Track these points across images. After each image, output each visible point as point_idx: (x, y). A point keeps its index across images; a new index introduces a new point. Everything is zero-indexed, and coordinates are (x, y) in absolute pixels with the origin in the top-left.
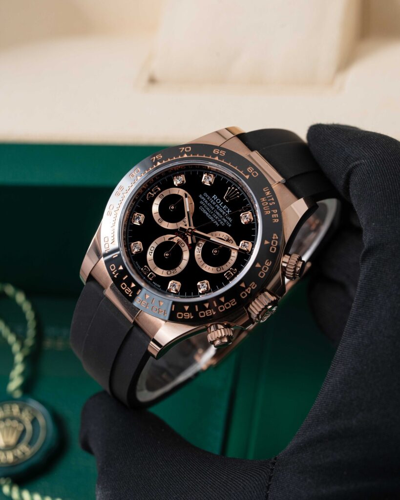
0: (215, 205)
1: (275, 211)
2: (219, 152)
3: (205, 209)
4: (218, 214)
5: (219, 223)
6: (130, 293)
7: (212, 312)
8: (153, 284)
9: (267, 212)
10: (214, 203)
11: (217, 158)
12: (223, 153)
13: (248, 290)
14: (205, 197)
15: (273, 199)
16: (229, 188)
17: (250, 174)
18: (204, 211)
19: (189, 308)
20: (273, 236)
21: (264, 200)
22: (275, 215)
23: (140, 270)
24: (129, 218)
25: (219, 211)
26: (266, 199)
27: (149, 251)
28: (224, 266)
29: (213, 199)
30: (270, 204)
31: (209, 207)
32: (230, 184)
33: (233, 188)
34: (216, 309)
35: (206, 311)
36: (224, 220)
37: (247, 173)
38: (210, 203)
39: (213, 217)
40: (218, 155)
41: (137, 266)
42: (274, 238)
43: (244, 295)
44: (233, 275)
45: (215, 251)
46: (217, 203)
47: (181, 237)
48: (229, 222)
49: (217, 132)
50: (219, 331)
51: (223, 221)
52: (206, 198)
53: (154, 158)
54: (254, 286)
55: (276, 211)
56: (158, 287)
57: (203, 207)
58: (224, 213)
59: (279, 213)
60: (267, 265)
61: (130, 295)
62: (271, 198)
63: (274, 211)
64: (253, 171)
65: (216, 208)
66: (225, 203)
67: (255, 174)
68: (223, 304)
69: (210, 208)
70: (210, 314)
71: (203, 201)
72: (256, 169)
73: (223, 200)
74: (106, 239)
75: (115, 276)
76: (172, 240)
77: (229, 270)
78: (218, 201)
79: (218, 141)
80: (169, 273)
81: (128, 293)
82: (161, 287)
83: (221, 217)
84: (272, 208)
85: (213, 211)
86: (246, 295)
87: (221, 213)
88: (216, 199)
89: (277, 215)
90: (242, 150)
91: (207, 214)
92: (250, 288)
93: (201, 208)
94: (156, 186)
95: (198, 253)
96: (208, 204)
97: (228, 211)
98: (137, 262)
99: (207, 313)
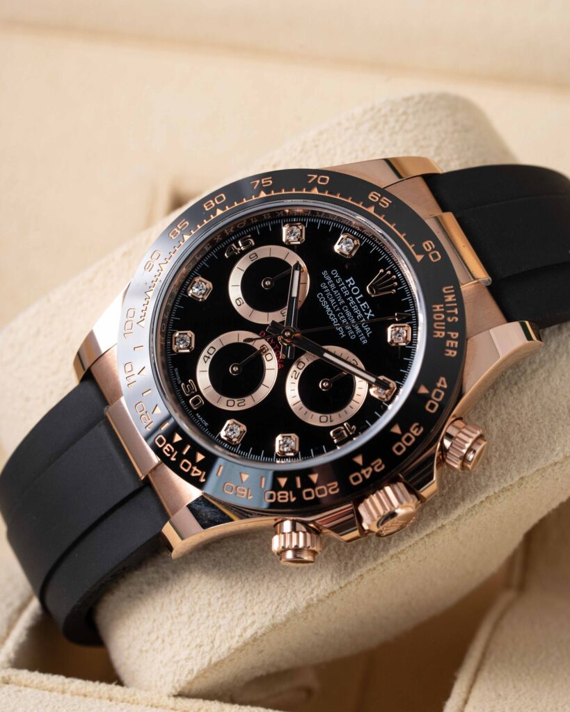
0: (348, 296)
1: (455, 335)
2: (380, 198)
3: (327, 300)
4: (349, 314)
5: (346, 332)
6: (149, 424)
7: (289, 497)
8: (197, 418)
9: (439, 333)
10: (346, 293)
11: (371, 210)
12: (386, 203)
13: (367, 473)
14: (332, 277)
15: (456, 311)
16: (382, 271)
17: (426, 254)
18: (325, 304)
19: (248, 478)
20: (438, 381)
21: (438, 310)
22: (452, 342)
23: (179, 386)
24: (184, 282)
25: (351, 310)
26: (445, 307)
27: (205, 353)
28: (335, 416)
29: (347, 284)
30: (449, 320)
31: (335, 297)
32: (384, 264)
33: (389, 272)
34: (298, 493)
35: (280, 493)
36: (357, 328)
37: (420, 250)
38: (340, 291)
39: (338, 318)
40: (376, 205)
41: (175, 376)
42: (439, 385)
43: (356, 479)
44: (346, 436)
45: (323, 385)
46: (351, 294)
47: (269, 342)
48: (365, 335)
49: (387, 161)
50: (294, 535)
51: (354, 330)
52: (334, 280)
53: (258, 182)
54: (379, 468)
55: (457, 334)
56: (203, 425)
57: (325, 296)
58: (360, 315)
59: (463, 340)
60: (415, 432)
61: (149, 429)
62: (453, 308)
63: (452, 334)
64: (433, 250)
65: (347, 303)
66: (366, 298)
67: (435, 256)
68: (313, 486)
69: (336, 300)
70: (284, 499)
71: (327, 285)
72: (439, 246)
73: (363, 291)
74: (131, 313)
76: (251, 344)
77: (342, 425)
78: (356, 290)
79: (384, 178)
80: (231, 403)
81: (145, 424)
82: (208, 427)
83: (353, 321)
84: (450, 327)
85: (341, 307)
86: (361, 480)
87: (355, 315)
88: (352, 286)
89: (457, 343)
90: (423, 205)
91: (329, 309)
92: (370, 469)
93: (320, 296)
94: (248, 234)
95: (293, 380)
96: (335, 292)
97: (369, 314)
98: (176, 369)
99: (280, 497)
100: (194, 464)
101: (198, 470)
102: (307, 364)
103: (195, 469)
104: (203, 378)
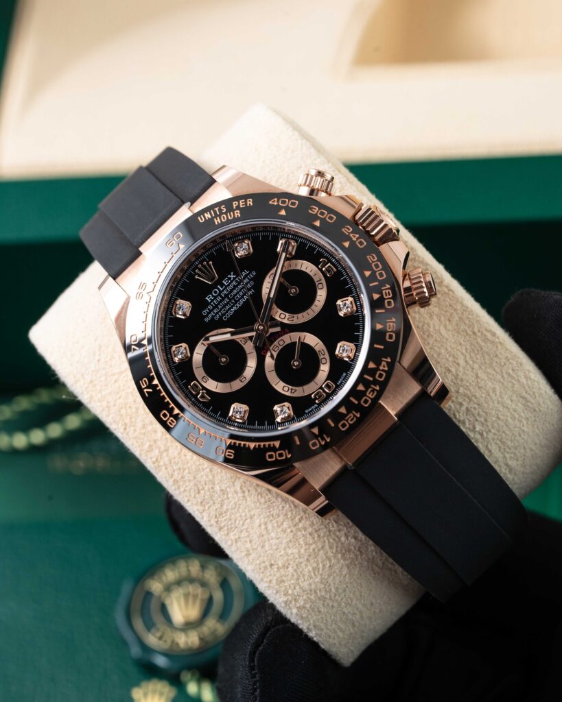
0: (221, 297)
1: (235, 204)
3: (227, 312)
4: (235, 292)
5: (249, 290)
6: (355, 416)
7: (386, 289)
8: (341, 383)
9: (236, 214)
10: (219, 299)
13: (354, 237)
14: (208, 313)
15: (217, 209)
16: (197, 277)
17: (178, 244)
18: (231, 313)
19: (380, 323)
20: (273, 205)
21: (219, 220)
22: (241, 204)
23: (319, 404)
25: (231, 291)
26: (216, 217)
28: (316, 279)
29: (212, 300)
30: (224, 211)
31: (224, 306)
32: (191, 277)
33: (197, 271)
34: (382, 283)
35: (385, 297)
36: (245, 281)
38: (219, 304)
39: (240, 299)
42: (276, 203)
43: (361, 243)
44: (329, 264)
45: (293, 291)
46: (219, 295)
48: (248, 274)
51: (247, 284)
52: (210, 311)
53: (145, 390)
54: (349, 229)
55: (235, 202)
57: (224, 314)
58: (234, 283)
59: (236, 199)
60: (316, 211)
61: (358, 415)
62: (215, 212)
63: (235, 206)
64: (173, 239)
65: (226, 296)
66: (220, 282)
67: (178, 236)
68: (374, 273)
69: (226, 305)
70: (389, 293)
71: (215, 315)
73: (214, 286)
75: (328, 440)
76: (275, 357)
77: (321, 270)
78: (216, 292)
80: (324, 361)
81: (355, 419)
82: (346, 372)
83: (240, 287)
84: (230, 209)
85: (230, 300)
86: (361, 240)
87: (235, 287)
88: (213, 296)
89: (241, 201)
91: (235, 308)
92: (351, 235)
93: (225, 318)
94: (188, 389)
95: (295, 319)
96: (220, 307)
97: (232, 276)
98: (307, 411)
99: (388, 297)
100: (378, 369)
101: (382, 365)
102: (280, 311)
103: (381, 368)
104: (309, 389)
